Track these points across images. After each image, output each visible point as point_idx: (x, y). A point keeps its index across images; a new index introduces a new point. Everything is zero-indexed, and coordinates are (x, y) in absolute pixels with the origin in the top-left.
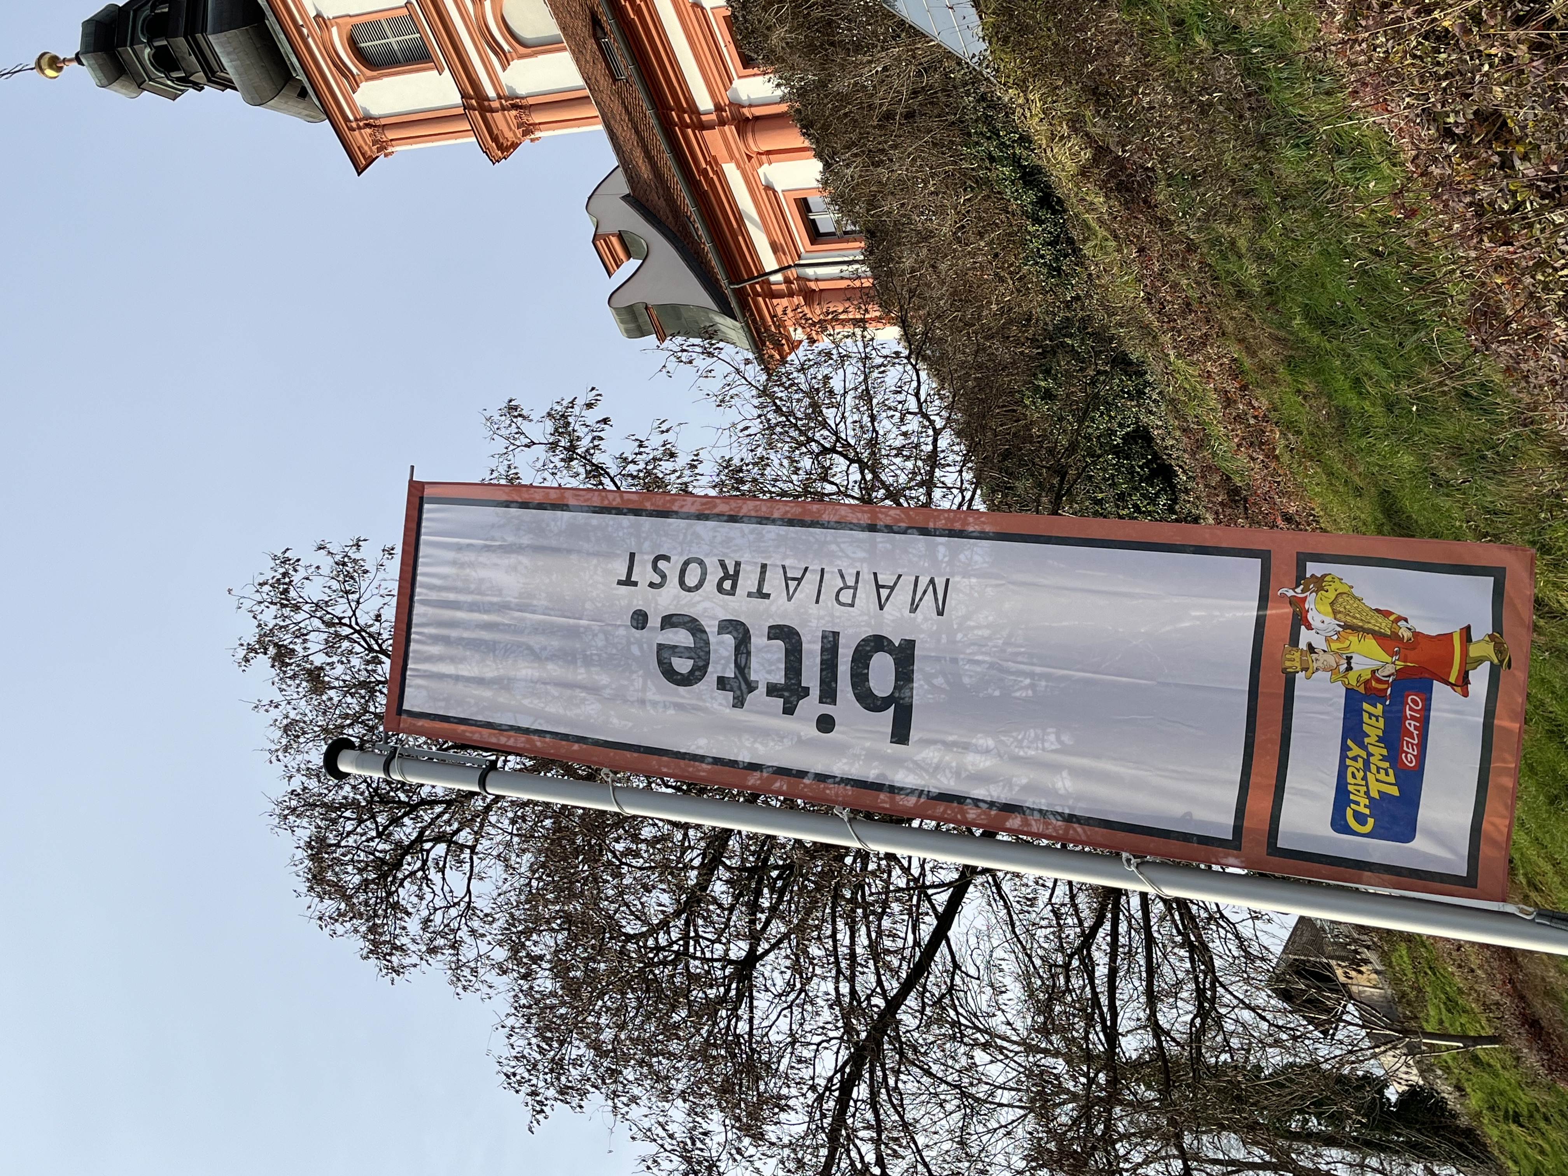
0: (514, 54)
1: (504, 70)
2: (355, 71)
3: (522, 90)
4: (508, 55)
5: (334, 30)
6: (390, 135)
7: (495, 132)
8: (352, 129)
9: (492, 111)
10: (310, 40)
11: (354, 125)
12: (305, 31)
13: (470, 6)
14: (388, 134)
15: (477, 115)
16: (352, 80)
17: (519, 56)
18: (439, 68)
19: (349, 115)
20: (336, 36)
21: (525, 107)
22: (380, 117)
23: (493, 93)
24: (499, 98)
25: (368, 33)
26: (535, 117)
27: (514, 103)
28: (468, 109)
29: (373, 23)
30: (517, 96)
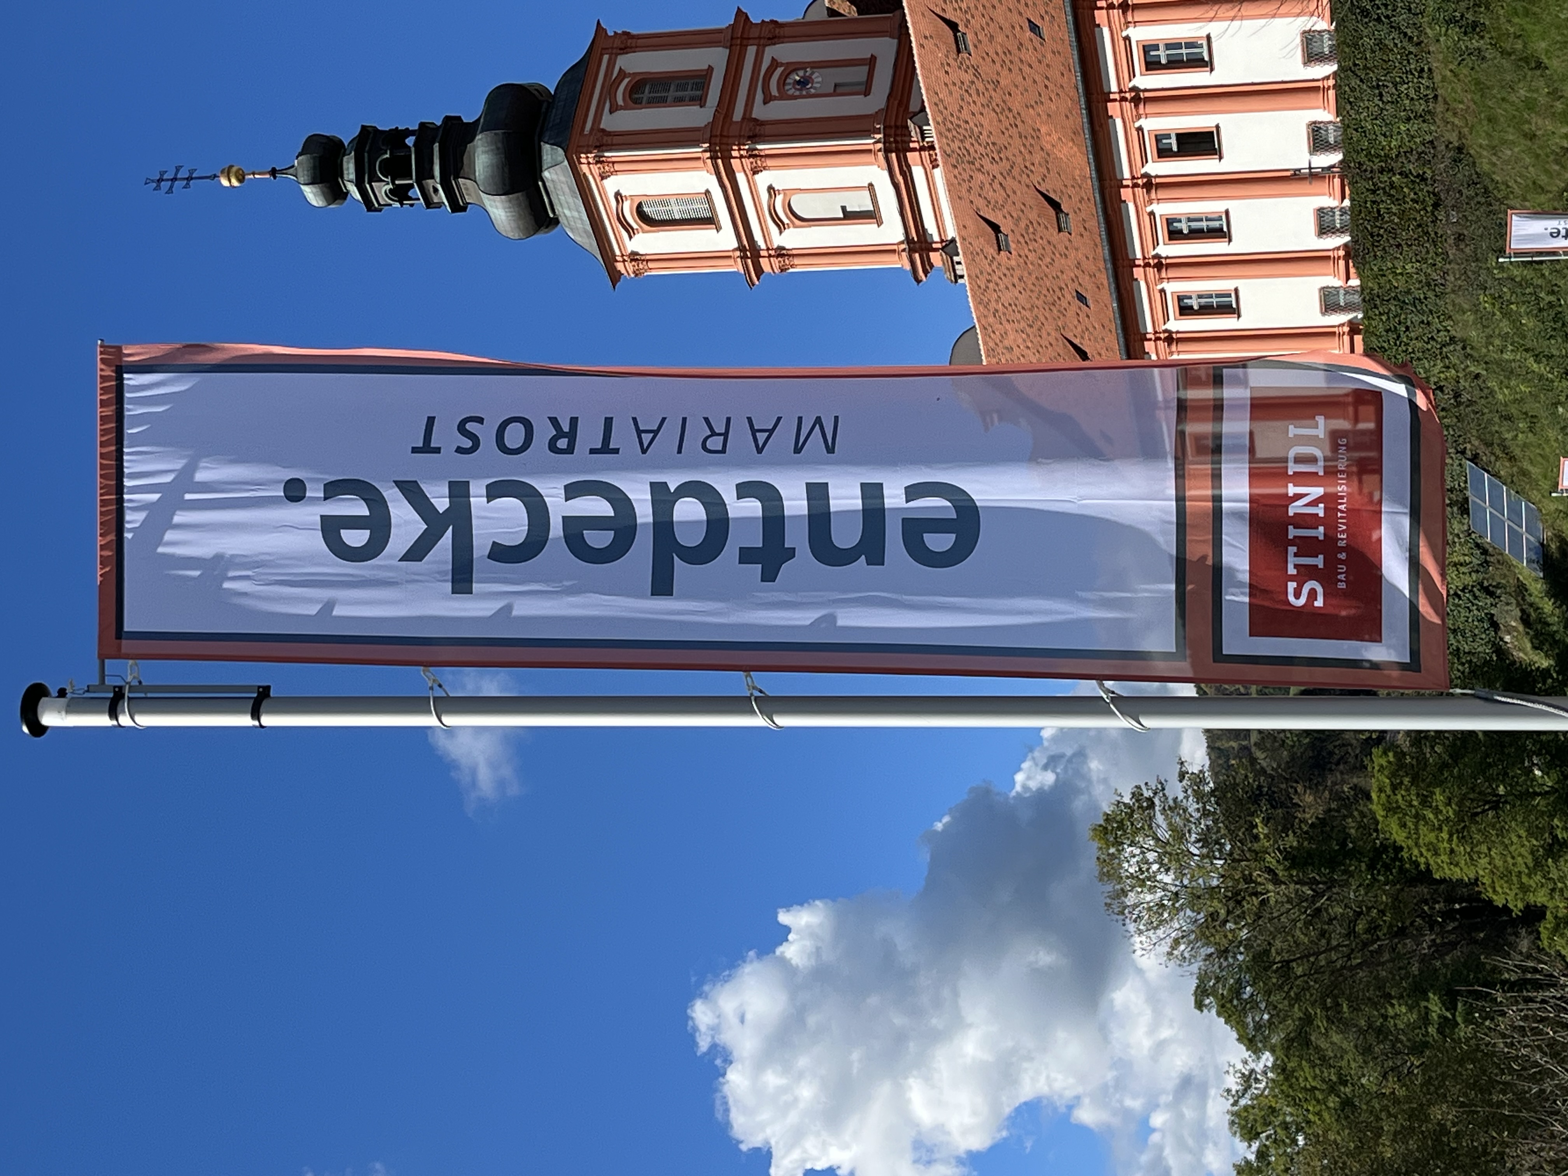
0: (792, 226)
1: (779, 235)
2: (636, 228)
3: (788, 245)
4: (786, 226)
5: (628, 202)
8: (617, 261)
9: (761, 256)
11: (619, 258)
13: (764, 196)
14: (651, 265)
15: (749, 261)
16: (630, 231)
17: (795, 227)
18: (718, 229)
19: (618, 252)
20: (627, 206)
21: (789, 256)
22: (646, 255)
23: (763, 246)
24: (768, 249)
25: (655, 204)
26: (796, 261)
27: (781, 253)
28: (744, 258)
29: (663, 200)
30: (784, 249)
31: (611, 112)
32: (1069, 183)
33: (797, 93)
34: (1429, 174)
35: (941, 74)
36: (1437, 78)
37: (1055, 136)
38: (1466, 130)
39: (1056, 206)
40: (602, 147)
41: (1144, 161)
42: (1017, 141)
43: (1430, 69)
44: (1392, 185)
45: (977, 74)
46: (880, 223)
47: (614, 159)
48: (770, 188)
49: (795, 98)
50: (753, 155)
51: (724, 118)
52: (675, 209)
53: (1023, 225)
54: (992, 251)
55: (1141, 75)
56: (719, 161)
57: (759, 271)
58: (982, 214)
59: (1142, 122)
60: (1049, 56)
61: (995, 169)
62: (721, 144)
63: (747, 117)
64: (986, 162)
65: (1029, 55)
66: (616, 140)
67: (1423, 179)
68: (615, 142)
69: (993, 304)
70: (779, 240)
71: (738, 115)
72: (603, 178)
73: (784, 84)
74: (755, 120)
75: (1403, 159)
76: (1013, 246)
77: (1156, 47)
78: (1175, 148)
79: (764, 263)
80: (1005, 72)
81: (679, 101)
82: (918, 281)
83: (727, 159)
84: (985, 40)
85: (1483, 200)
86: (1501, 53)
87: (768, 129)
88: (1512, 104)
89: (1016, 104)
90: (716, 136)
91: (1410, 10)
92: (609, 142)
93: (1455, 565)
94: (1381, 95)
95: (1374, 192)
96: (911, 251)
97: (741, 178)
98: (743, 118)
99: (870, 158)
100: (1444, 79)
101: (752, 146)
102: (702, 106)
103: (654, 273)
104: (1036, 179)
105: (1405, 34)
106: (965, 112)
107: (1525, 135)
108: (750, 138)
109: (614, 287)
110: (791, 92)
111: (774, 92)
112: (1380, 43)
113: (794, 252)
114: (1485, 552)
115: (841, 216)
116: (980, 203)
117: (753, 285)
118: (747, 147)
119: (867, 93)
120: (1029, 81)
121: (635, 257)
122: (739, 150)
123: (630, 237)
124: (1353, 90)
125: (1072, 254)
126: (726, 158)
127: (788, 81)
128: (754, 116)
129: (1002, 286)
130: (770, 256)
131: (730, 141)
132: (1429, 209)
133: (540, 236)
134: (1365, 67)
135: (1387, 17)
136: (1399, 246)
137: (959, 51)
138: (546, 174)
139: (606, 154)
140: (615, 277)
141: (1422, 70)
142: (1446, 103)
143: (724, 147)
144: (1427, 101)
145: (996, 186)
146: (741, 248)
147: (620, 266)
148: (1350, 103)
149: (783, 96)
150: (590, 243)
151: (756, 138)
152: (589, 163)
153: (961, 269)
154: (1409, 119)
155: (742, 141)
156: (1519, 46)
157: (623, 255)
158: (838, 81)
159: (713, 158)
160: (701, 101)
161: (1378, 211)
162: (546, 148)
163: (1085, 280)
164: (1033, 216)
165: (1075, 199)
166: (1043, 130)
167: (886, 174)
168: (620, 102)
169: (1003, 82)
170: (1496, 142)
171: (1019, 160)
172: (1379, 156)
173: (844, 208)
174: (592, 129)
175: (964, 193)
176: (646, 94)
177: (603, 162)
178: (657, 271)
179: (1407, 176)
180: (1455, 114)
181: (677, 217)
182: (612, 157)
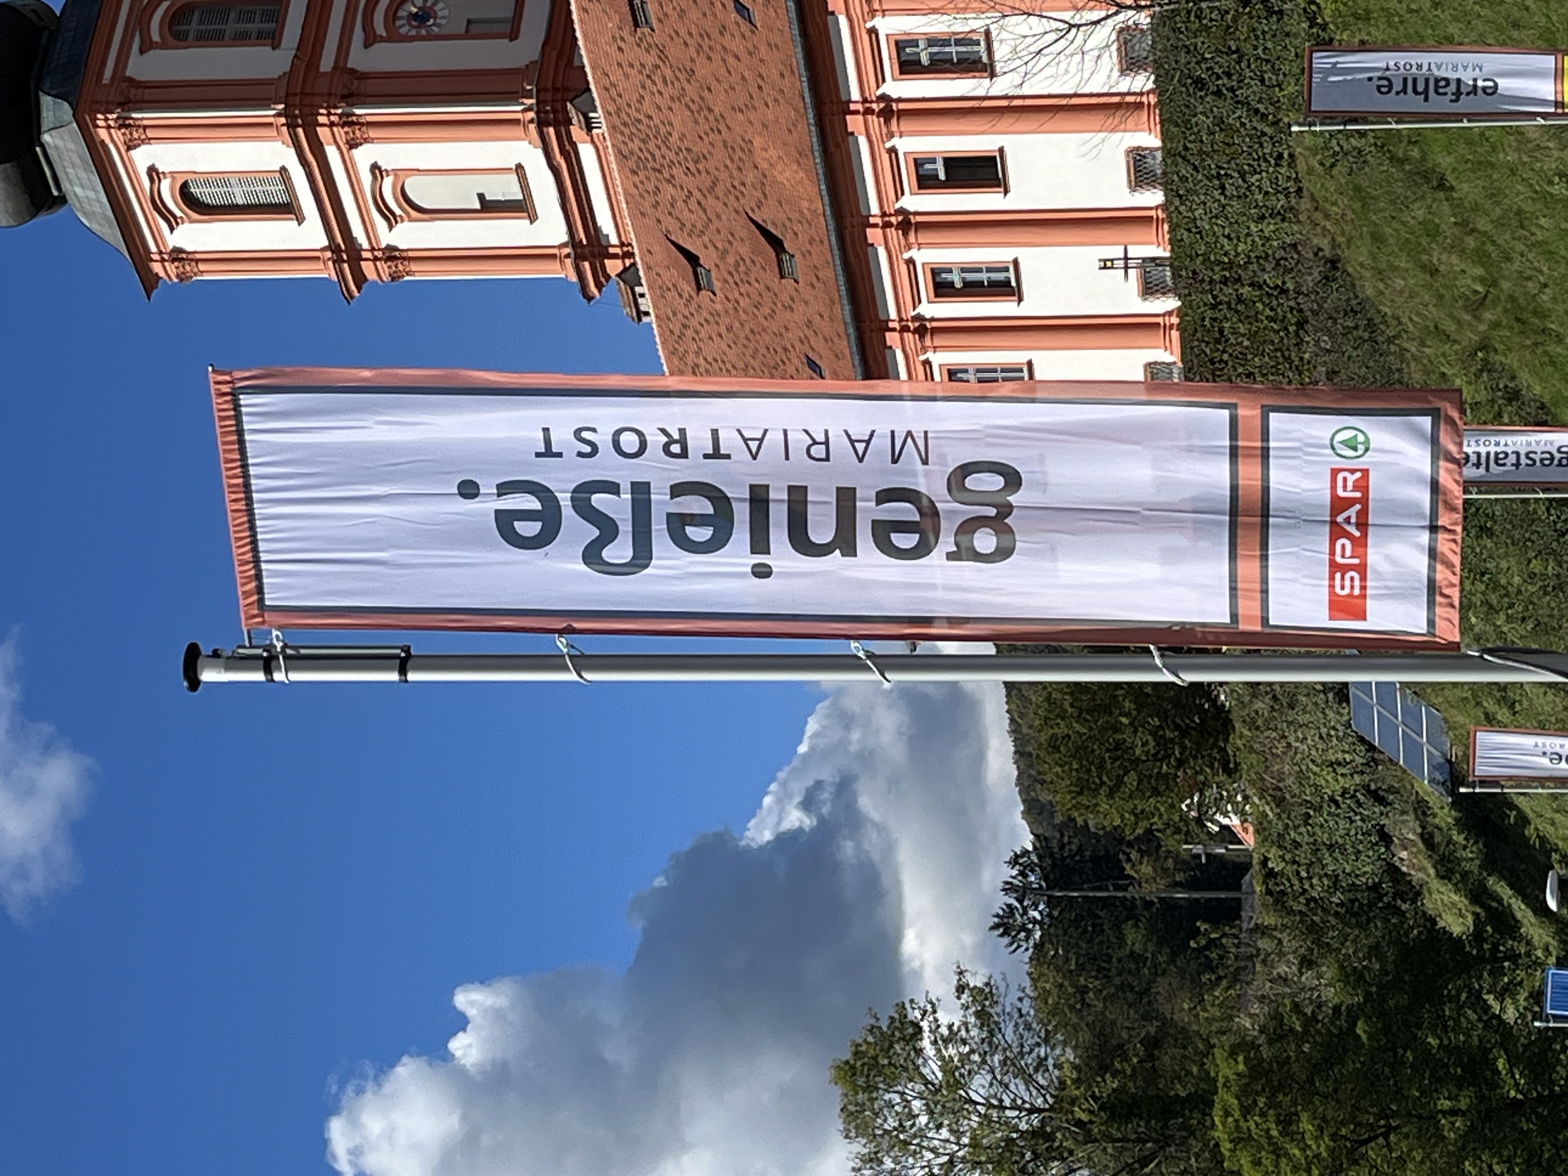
0: (407, 219)
1: (389, 230)
2: (179, 214)
4: (399, 219)
6: (206, 267)
8: (153, 260)
9: (362, 259)
13: (366, 179)
14: (202, 267)
15: (346, 266)
16: (172, 222)
17: (411, 220)
18: (300, 220)
19: (153, 248)
20: (165, 186)
21: (404, 259)
22: (195, 252)
23: (365, 245)
24: (373, 249)
25: (207, 183)
26: (414, 267)
27: (392, 254)
28: (338, 261)
29: (222, 178)
30: (395, 249)
31: (142, 52)
32: (795, 216)
33: (413, 32)
34: (1290, 285)
35: (613, 50)
36: (1301, 166)
37: (773, 153)
38: (1340, 239)
39: (776, 243)
40: (128, 104)
41: (899, 192)
42: (720, 154)
43: (1291, 156)
44: (1240, 300)
45: (662, 55)
46: (533, 218)
47: (146, 123)
48: (375, 168)
49: (411, 39)
50: (348, 122)
51: (307, 67)
52: (237, 191)
53: (731, 260)
54: (688, 288)
55: (894, 79)
56: (300, 131)
57: (360, 279)
58: (673, 238)
59: (896, 142)
60: (763, 51)
61: (690, 183)
62: (301, 107)
63: (340, 66)
64: (677, 172)
65: (735, 45)
66: (148, 94)
67: (1284, 291)
68: (146, 98)
69: (691, 358)
70: (386, 237)
71: (327, 64)
72: (129, 148)
73: (395, 17)
74: (353, 71)
75: (1255, 267)
76: (717, 285)
77: (915, 43)
78: (942, 176)
79: (367, 268)
80: (701, 60)
81: (242, 38)
82: (589, 298)
83: (311, 128)
84: (674, 15)
85: (1366, 335)
86: (1391, 159)
87: (370, 86)
88: (1404, 224)
89: (719, 102)
90: (295, 94)
91: (1262, 81)
92: (139, 98)
93: (1331, 764)
94: (1223, 187)
95: (1214, 307)
96: (578, 258)
97: (332, 153)
98: (335, 68)
99: (519, 131)
100: (1310, 171)
101: (348, 110)
102: (275, 46)
103: (206, 277)
104: (748, 203)
105: (1257, 111)
106: (646, 104)
107: (1423, 267)
108: (343, 97)
109: (149, 298)
110: (403, 31)
111: (380, 30)
112: (1220, 122)
113: (411, 254)
114: (1371, 748)
115: (477, 206)
116: (670, 224)
117: (352, 297)
118: (339, 111)
119: (513, 36)
120: (735, 78)
121: (177, 255)
122: (329, 114)
123: (172, 229)
124: (1183, 179)
125: (800, 307)
126: (310, 126)
127: (402, 13)
128: (349, 66)
129: (703, 335)
130: (376, 259)
131: (316, 100)
132: (1292, 329)
133: (43, 218)
134: (1200, 152)
135: (1232, 90)
136: (1249, 375)
137: (636, 25)
138: (46, 138)
139: (134, 115)
140: (150, 282)
141: (1280, 156)
142: (1313, 198)
143: (307, 110)
144: (1287, 196)
145: (694, 205)
146: (333, 247)
147: (157, 268)
148: (1180, 196)
149: (393, 36)
150: (112, 234)
151: (353, 98)
152: (109, 127)
153: (646, 304)
154: (1262, 218)
155: (333, 100)
156: (1415, 153)
157: (161, 253)
158: (472, 16)
159: (291, 126)
160: (274, 40)
161: (1221, 331)
162: (47, 101)
163: (818, 343)
164: (744, 250)
165: (803, 238)
166: (758, 142)
167: (539, 153)
168: (156, 37)
169: (700, 73)
170: (1384, 266)
171: (723, 175)
172: (1221, 262)
173: (481, 197)
174: (113, 77)
175: (647, 206)
176: (194, 26)
177: (130, 125)
178: (211, 274)
179: (1260, 288)
180: (1327, 216)
181: (240, 202)
182: (142, 119)
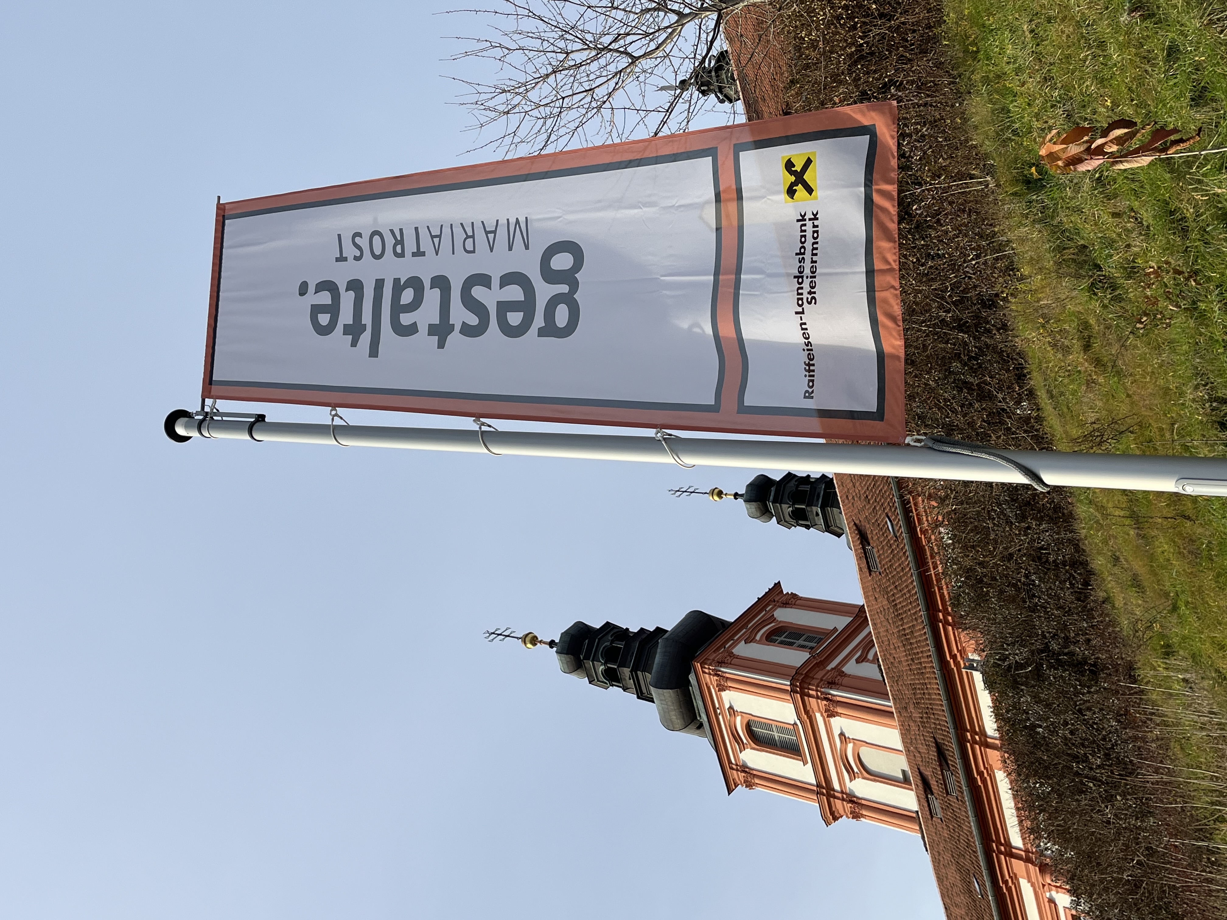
0: (860, 775)
1: (851, 781)
2: (745, 741)
3: (859, 794)
4: (856, 775)
5: (738, 719)
6: (757, 781)
7: (834, 809)
8: (732, 768)
9: (835, 797)
10: (720, 717)
11: (734, 767)
12: (718, 711)
13: (838, 741)
15: (825, 798)
16: (742, 746)
17: (864, 778)
18: (801, 760)
19: (733, 761)
21: (859, 804)
22: (753, 769)
23: (838, 787)
24: (842, 792)
25: (760, 724)
26: (864, 811)
27: (852, 799)
28: (820, 794)
29: (768, 723)
31: (746, 643)
40: (721, 662)
48: (842, 734)
50: (827, 698)
51: (817, 664)
52: (775, 733)
56: (799, 696)
58: (921, 771)
61: (917, 717)
68: (733, 662)
70: (850, 786)
71: (831, 666)
72: (720, 691)
74: (843, 673)
76: (941, 813)
79: (838, 804)
83: (805, 697)
87: (845, 681)
90: (801, 674)
97: (819, 719)
98: (832, 669)
101: (827, 690)
108: (828, 683)
113: (863, 802)
115: (901, 777)
118: (822, 690)
121: (745, 769)
122: (816, 691)
123: (742, 750)
126: (804, 694)
130: (843, 799)
131: (811, 681)
143: (804, 686)
145: (922, 738)
146: (818, 784)
147: (734, 774)
151: (834, 685)
152: (709, 674)
157: (737, 765)
159: (793, 693)
168: (757, 638)
173: (903, 772)
176: (781, 637)
177: (720, 675)
181: (777, 742)
182: (726, 673)
